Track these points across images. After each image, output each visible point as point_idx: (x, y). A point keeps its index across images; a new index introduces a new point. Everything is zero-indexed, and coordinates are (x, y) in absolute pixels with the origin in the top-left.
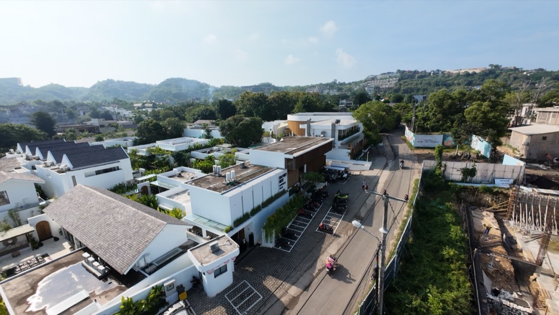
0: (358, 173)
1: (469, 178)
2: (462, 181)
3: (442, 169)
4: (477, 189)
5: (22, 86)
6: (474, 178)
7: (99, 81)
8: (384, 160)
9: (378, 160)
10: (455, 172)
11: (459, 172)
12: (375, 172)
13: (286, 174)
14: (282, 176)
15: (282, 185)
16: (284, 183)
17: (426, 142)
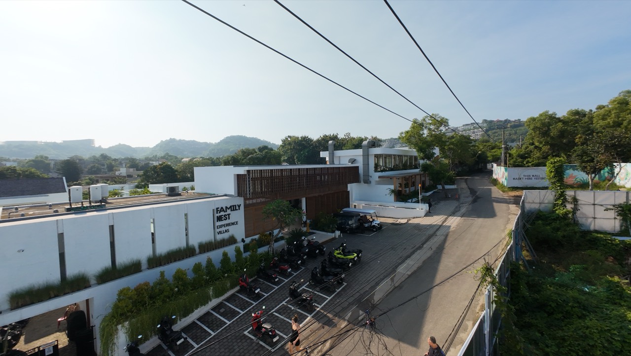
0: (404, 221)
3: (569, 207)
5: (94, 147)
7: (162, 141)
9: (443, 204)
10: (600, 212)
11: (612, 214)
12: (434, 219)
13: (239, 206)
14: (226, 207)
15: (227, 228)
16: (233, 224)
17: (528, 179)
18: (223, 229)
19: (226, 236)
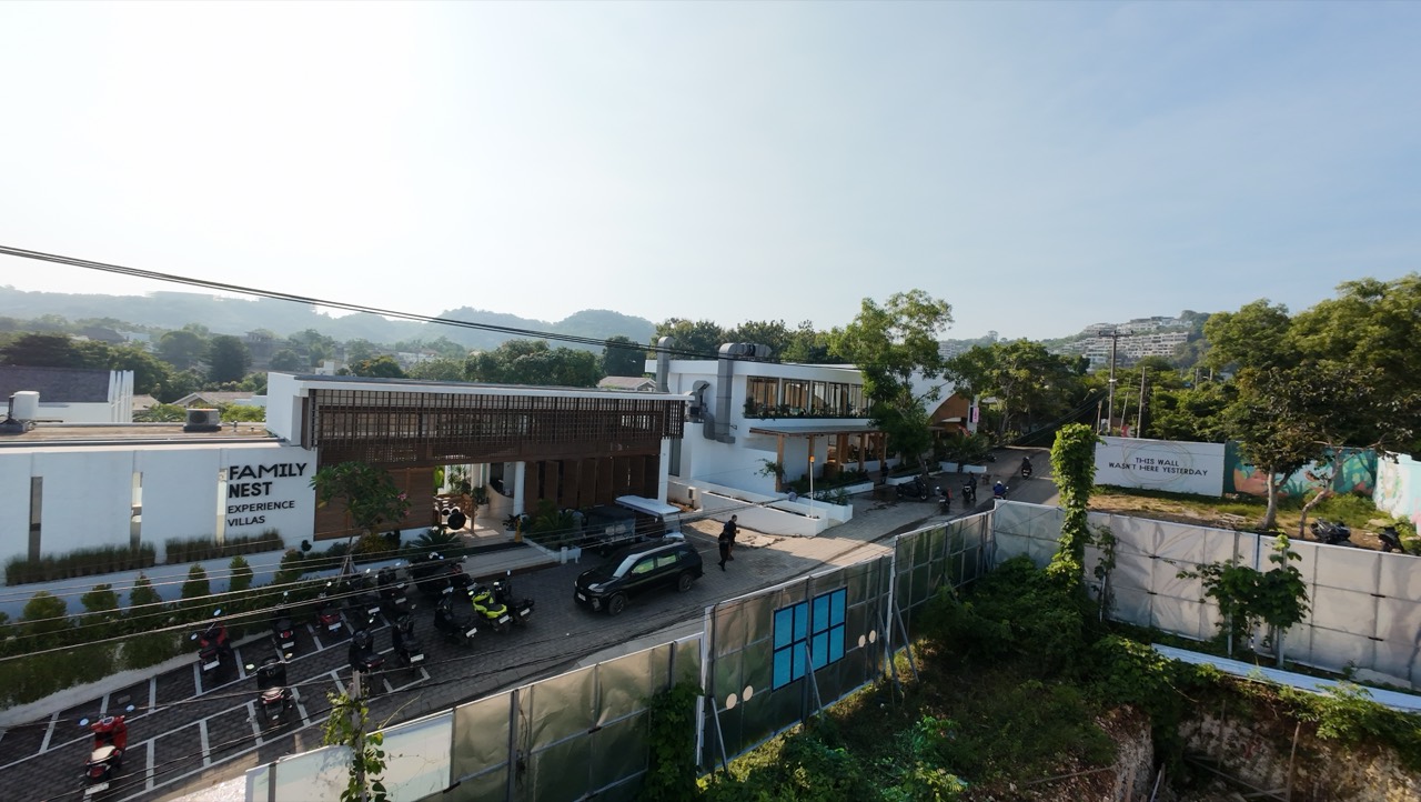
0: (764, 541)
1: (1258, 633)
3: (1093, 556)
4: (1301, 708)
6: (1295, 637)
13: (301, 468)
14: (261, 467)
15: (258, 514)
16: (278, 506)
17: (1146, 468)
18: (248, 514)
19: (254, 531)
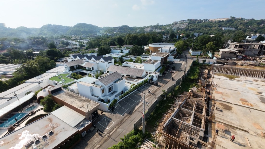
1: (204, 62)
2: (203, 63)
3: (198, 60)
4: (205, 65)
5: (6, 28)
6: (205, 62)
7: (44, 25)
8: (183, 59)
9: (181, 59)
10: (201, 61)
12: (181, 62)
14: (160, 62)
